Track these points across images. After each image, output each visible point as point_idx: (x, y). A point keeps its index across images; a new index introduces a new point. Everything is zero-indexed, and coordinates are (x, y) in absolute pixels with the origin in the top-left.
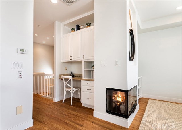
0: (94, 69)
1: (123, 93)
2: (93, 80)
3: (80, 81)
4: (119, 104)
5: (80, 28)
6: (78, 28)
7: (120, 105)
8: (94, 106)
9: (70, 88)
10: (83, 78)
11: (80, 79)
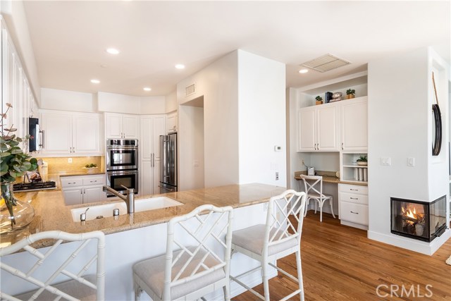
0: (369, 167)
1: (422, 206)
2: (366, 185)
3: (336, 184)
4: (412, 223)
5: (333, 96)
6: (330, 97)
7: (414, 224)
8: (368, 226)
9: (319, 195)
10: (342, 180)
11: (336, 182)
